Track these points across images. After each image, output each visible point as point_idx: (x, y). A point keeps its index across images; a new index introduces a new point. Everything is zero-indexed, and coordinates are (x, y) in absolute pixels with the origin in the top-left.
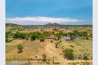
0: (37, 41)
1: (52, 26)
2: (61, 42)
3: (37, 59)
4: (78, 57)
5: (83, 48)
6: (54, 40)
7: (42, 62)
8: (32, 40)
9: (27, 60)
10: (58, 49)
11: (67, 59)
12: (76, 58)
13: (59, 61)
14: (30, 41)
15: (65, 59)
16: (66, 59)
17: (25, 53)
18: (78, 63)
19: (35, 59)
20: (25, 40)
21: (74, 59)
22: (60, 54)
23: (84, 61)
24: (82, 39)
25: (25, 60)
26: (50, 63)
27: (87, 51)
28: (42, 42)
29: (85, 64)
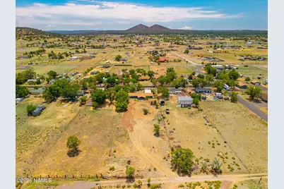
0: (110, 109)
1: (147, 34)
2: (168, 113)
3: (114, 174)
4: (200, 167)
5: (216, 135)
6: (152, 103)
7: (127, 185)
8: (95, 108)
9: (92, 178)
10: (160, 139)
11: (178, 173)
12: (197, 168)
13: (162, 178)
14: (91, 108)
15: (173, 173)
16: (175, 174)
17: (87, 157)
18: (199, 185)
19: (110, 175)
20: (78, 103)
21: (193, 173)
22: (165, 158)
23: (211, 178)
24: (222, 98)
25: (89, 178)
26: (142, 187)
27: (225, 144)
28: (122, 114)
29: (213, 186)
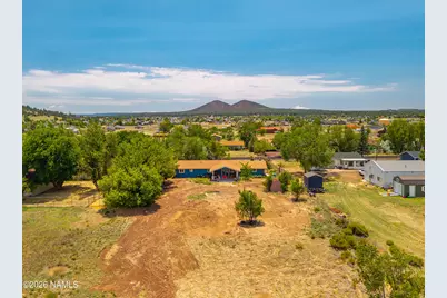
0: (80, 207)
6: (269, 187)
